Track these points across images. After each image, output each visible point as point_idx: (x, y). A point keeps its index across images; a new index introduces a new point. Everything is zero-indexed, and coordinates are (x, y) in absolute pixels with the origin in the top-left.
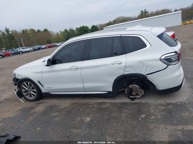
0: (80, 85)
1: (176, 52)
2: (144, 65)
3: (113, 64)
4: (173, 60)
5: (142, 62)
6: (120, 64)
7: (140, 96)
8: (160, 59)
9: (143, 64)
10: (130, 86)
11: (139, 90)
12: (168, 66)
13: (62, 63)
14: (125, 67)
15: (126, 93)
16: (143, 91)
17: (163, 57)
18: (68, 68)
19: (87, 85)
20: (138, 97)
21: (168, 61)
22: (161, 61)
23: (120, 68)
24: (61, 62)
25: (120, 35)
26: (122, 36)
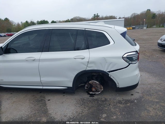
0: (37, 79)
1: (136, 51)
2: (107, 62)
3: (75, 59)
4: (134, 59)
5: (104, 59)
6: (83, 59)
7: (100, 92)
8: (123, 58)
9: (106, 60)
10: (90, 82)
11: (99, 86)
12: (129, 64)
13: (17, 53)
14: (88, 62)
15: (86, 88)
16: (102, 87)
17: (125, 56)
18: (24, 59)
19: (45, 79)
20: (97, 93)
21: (130, 59)
22: (123, 59)
23: (83, 63)
25: (84, 29)
26: (86, 29)
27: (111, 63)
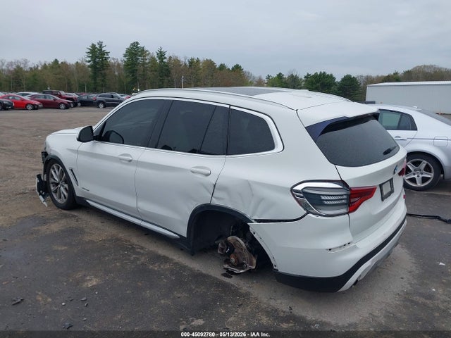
0: (130, 202)
1: (342, 182)
2: (253, 195)
3: (193, 172)
4: (326, 202)
5: (248, 185)
6: (207, 175)
7: (242, 271)
8: (292, 190)
9: (251, 189)
10: (230, 238)
11: (247, 255)
12: (308, 213)
13: (123, 143)
14: (215, 186)
15: (219, 252)
17: (299, 188)
18: (116, 156)
20: (237, 271)
21: (311, 200)
22: (293, 195)
23: (204, 186)
24: (122, 140)
25: (228, 106)
26: (232, 107)
27: (261, 200)
